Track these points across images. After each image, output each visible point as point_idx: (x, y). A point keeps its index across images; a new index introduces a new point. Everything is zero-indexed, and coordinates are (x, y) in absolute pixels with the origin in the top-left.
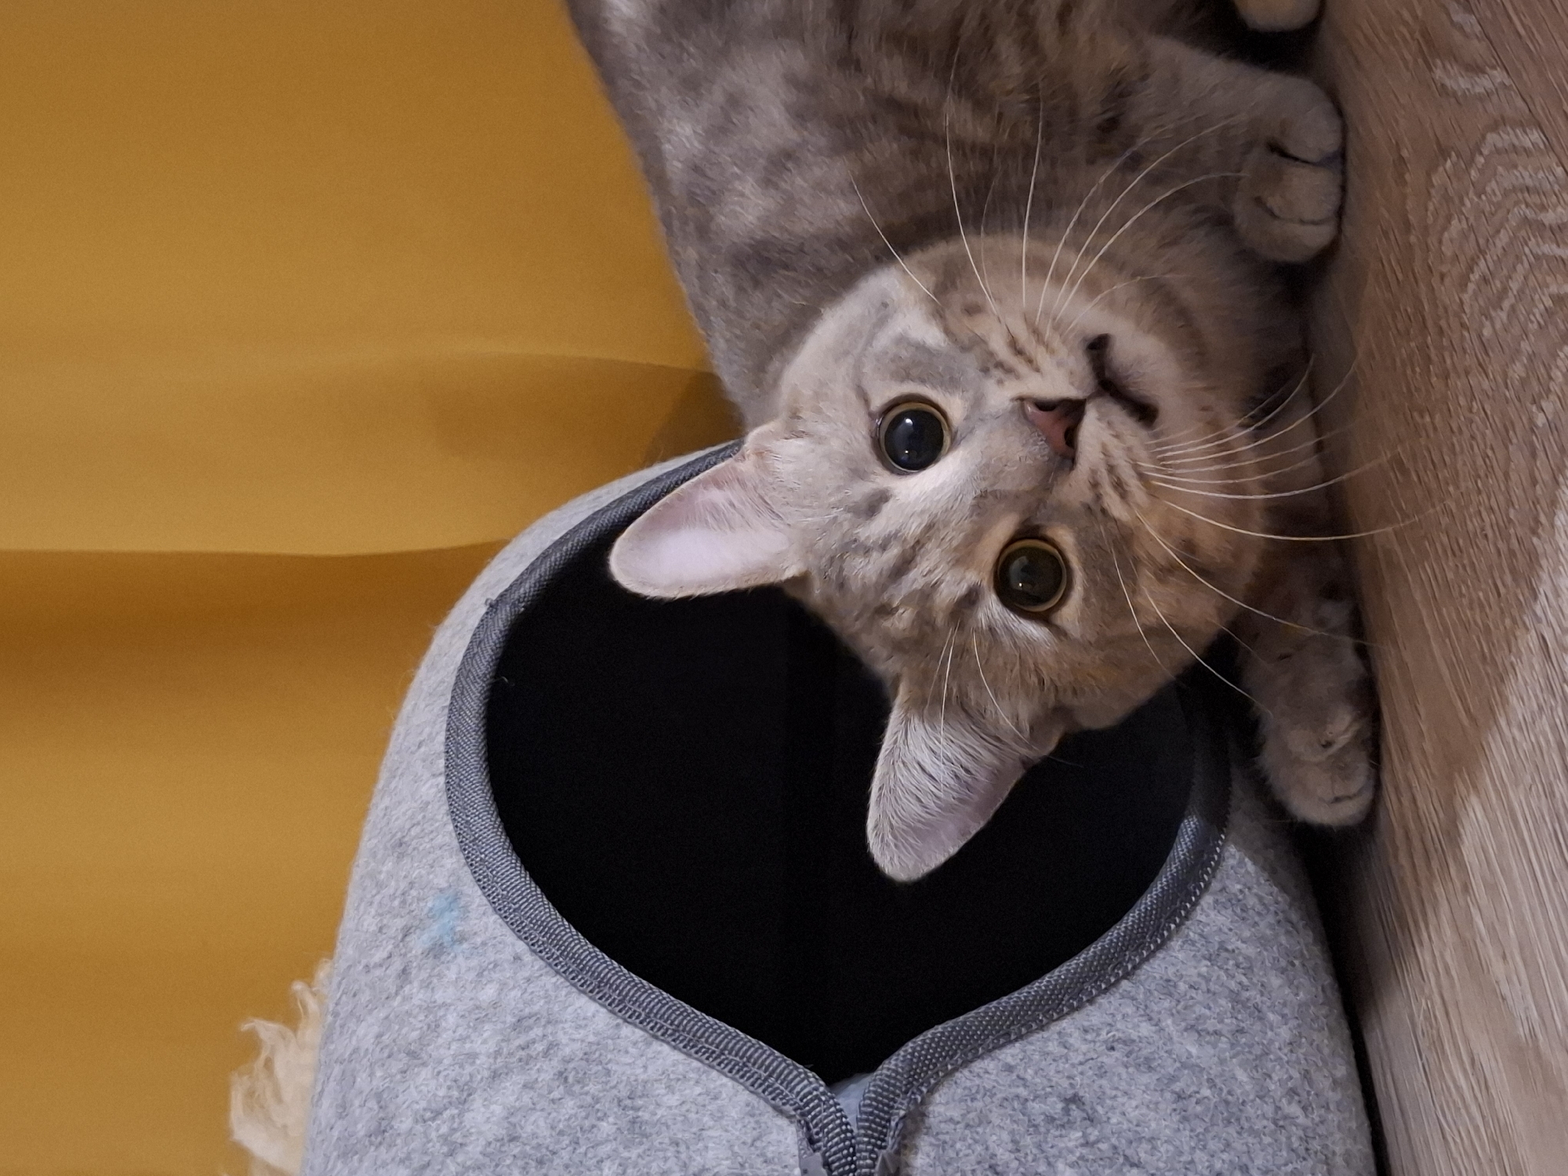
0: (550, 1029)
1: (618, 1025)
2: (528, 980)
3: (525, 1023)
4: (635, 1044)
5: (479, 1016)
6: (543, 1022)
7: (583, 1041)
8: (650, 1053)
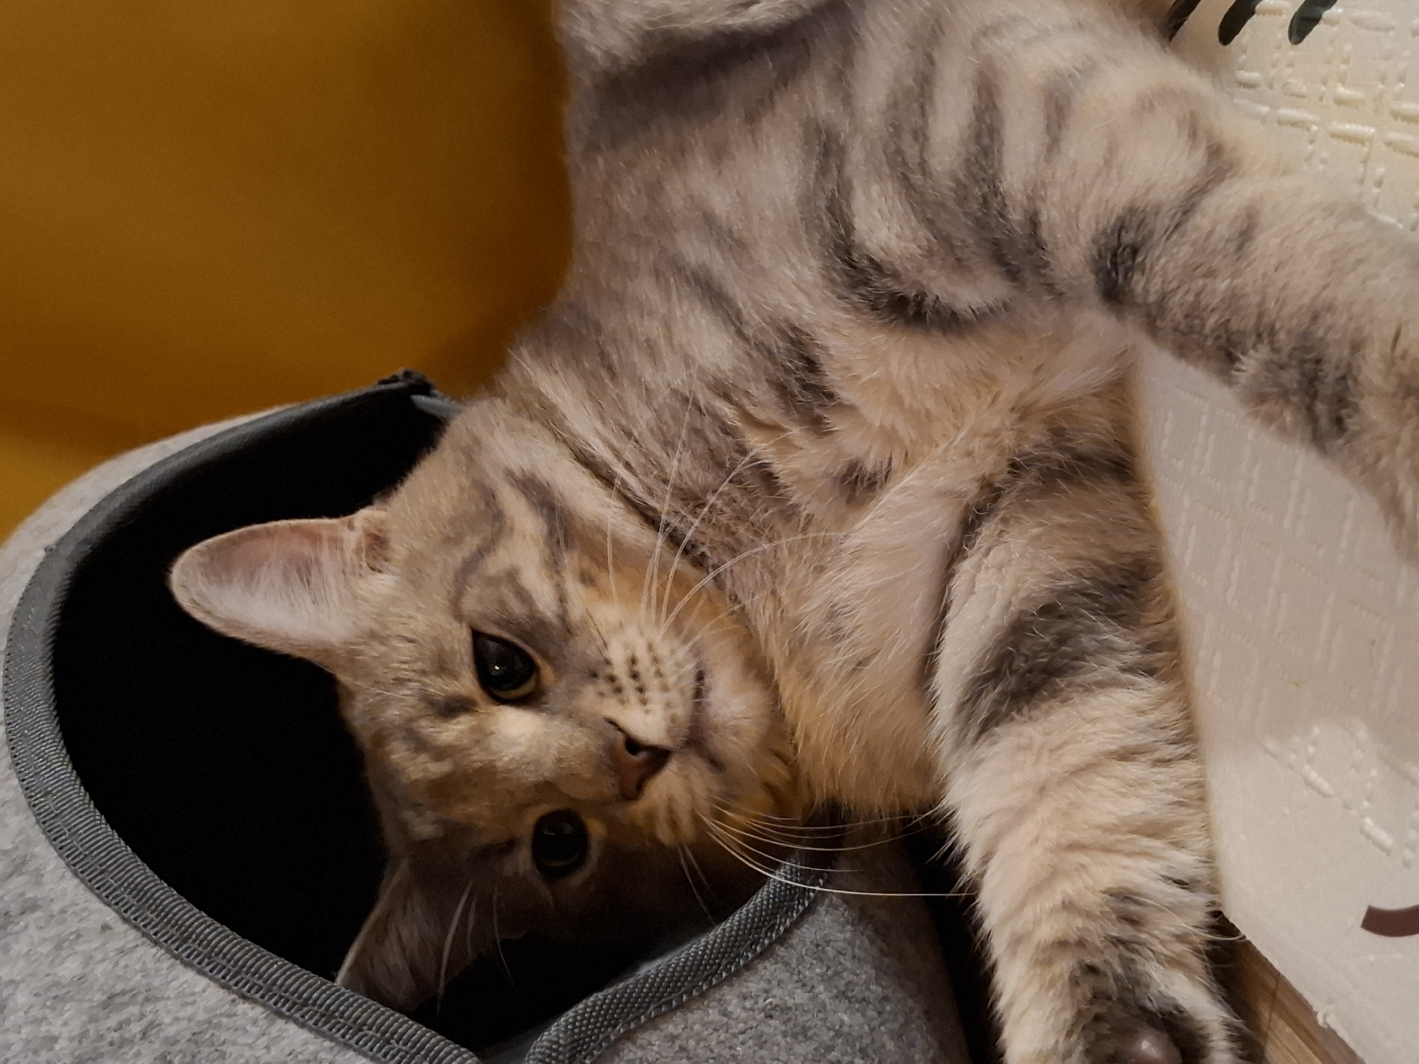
0: (149, 1008)
1: (234, 1001)
2: (121, 952)
3: (118, 1000)
4: (255, 1022)
5: (57, 996)
6: (140, 998)
7: (190, 1020)
8: (274, 1031)
